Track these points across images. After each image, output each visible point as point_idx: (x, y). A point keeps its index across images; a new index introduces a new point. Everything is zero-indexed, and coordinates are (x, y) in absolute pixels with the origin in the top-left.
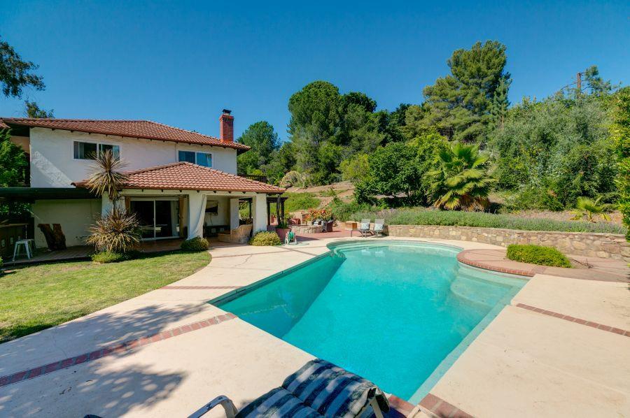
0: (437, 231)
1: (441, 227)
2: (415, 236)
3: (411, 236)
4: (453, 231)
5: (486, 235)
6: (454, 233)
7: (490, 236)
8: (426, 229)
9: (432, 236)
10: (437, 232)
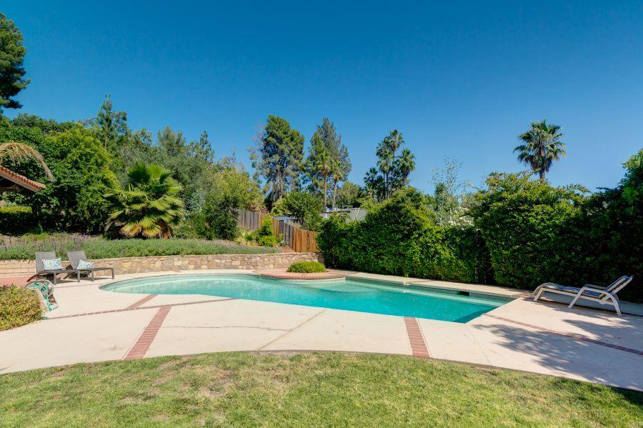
0: (158, 262)
1: (163, 258)
2: (130, 272)
3: (125, 272)
4: (177, 261)
5: (219, 261)
6: (180, 263)
7: (223, 261)
8: (145, 261)
9: (151, 270)
10: (158, 264)
